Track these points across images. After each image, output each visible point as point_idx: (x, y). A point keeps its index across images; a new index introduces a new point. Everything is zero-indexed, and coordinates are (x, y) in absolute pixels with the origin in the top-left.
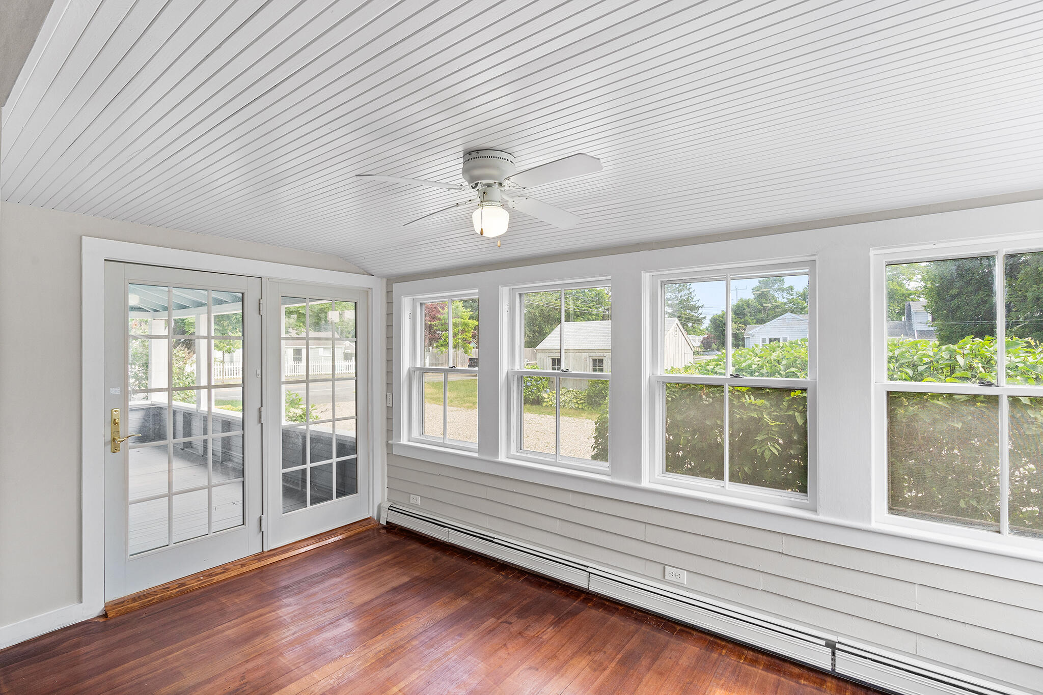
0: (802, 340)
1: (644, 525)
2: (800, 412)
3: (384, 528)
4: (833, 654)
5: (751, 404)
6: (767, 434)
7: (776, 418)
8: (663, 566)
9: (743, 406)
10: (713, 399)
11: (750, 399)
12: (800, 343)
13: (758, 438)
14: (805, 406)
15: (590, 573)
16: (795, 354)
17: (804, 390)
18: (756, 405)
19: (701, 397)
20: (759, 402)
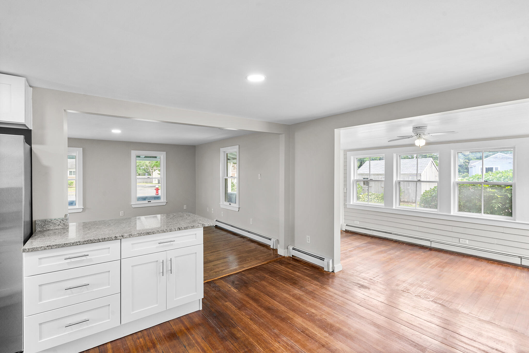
0: (510, 170)
1: (452, 227)
2: (509, 193)
3: (344, 231)
4: (521, 260)
5: (490, 191)
6: (496, 200)
7: (500, 195)
8: (459, 239)
9: (487, 192)
10: (474, 190)
11: (490, 189)
12: (509, 171)
13: (493, 202)
14: (511, 191)
15: (431, 241)
16: (507, 175)
17: (511, 186)
18: (492, 191)
19: (469, 189)
20: (493, 190)
